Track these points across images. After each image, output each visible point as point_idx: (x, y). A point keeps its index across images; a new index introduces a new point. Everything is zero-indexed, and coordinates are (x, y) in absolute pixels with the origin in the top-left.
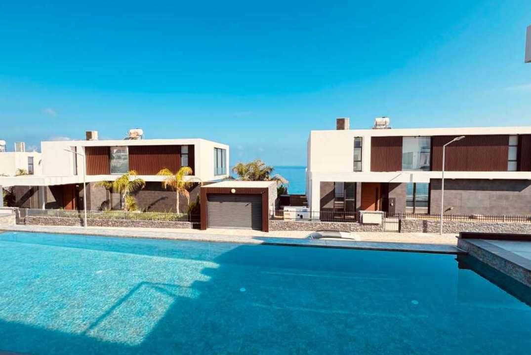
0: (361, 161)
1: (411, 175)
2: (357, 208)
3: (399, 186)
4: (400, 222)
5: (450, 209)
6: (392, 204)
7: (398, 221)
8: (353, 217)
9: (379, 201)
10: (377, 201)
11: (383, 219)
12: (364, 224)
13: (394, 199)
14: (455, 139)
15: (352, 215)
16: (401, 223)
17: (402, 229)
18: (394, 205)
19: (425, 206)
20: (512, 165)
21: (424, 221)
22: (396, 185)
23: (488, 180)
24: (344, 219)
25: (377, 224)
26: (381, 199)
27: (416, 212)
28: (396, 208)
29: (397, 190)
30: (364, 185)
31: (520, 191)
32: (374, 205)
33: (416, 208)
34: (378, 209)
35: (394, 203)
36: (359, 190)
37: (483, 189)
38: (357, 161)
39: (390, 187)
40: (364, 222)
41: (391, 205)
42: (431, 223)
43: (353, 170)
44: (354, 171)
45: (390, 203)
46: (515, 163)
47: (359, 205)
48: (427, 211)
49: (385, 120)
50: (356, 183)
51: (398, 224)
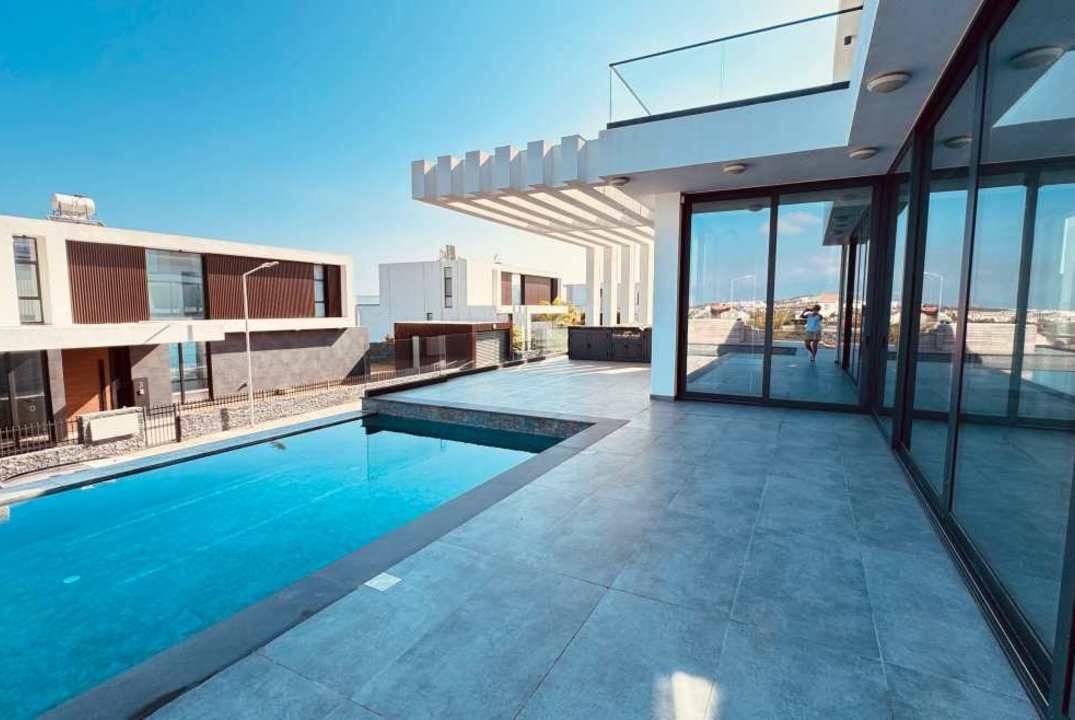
0: (39, 298)
1: (190, 328)
2: (55, 411)
3: (153, 353)
4: (178, 420)
5: (245, 385)
6: (142, 392)
7: (173, 421)
8: (46, 437)
9: (108, 388)
10: (103, 388)
11: (140, 422)
12: (97, 443)
13: (145, 380)
14: (264, 266)
15: (42, 433)
16: (182, 423)
17: (183, 434)
18: (147, 394)
19: (203, 387)
20: (320, 308)
21: (223, 410)
22: (146, 350)
23: (293, 332)
24: (18, 445)
25: (129, 437)
26: (114, 383)
27: (188, 400)
28: (151, 397)
29: (149, 360)
30: (69, 355)
31: (330, 345)
32: (96, 400)
33: (186, 392)
34: (109, 405)
35: (146, 388)
36: (56, 369)
37: (287, 346)
38: (33, 299)
39: (132, 354)
40: (95, 438)
41: (138, 393)
42: (235, 410)
43: (19, 322)
44: (23, 323)
45: (136, 390)
46: (322, 305)
47: (59, 403)
48: (207, 394)
49: (81, 202)
50: (44, 354)
51: (174, 427)
